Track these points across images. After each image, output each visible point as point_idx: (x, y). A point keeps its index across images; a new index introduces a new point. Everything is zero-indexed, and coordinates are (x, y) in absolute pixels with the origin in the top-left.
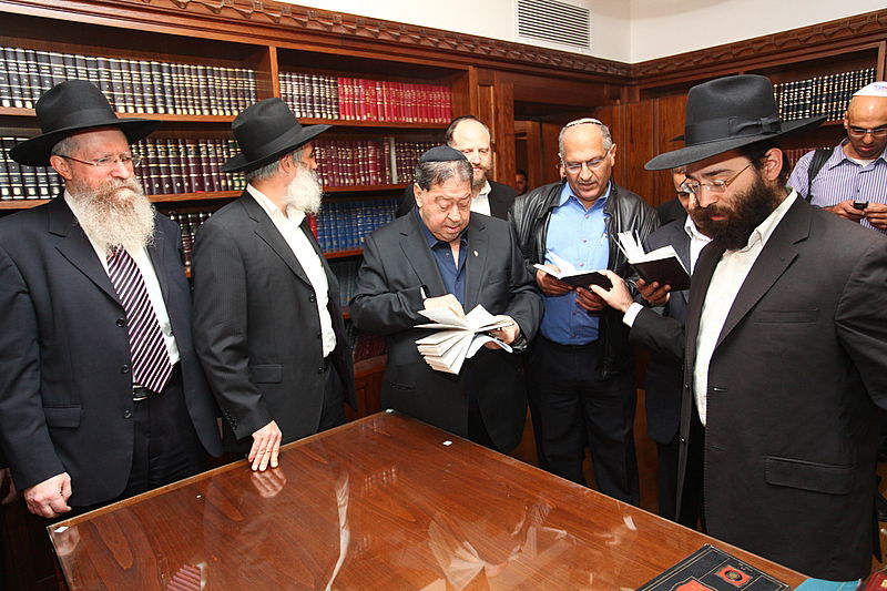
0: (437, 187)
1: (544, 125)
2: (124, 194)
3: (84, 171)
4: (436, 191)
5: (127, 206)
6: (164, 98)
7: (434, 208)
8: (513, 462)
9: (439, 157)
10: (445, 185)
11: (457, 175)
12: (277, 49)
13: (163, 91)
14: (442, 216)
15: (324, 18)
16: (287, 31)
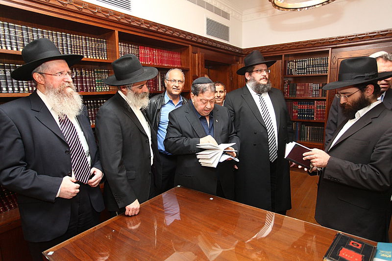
0: (201, 94)
1: (210, 70)
2: (69, 90)
3: (51, 79)
4: (201, 97)
5: (70, 96)
6: (68, 49)
7: (200, 103)
8: (243, 205)
9: (201, 82)
10: (205, 94)
11: (210, 90)
12: (118, 32)
13: (67, 46)
14: (203, 106)
15: (137, 21)
16: (123, 25)
